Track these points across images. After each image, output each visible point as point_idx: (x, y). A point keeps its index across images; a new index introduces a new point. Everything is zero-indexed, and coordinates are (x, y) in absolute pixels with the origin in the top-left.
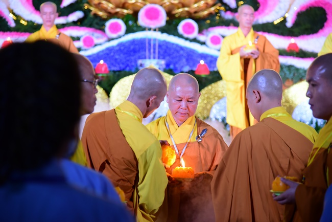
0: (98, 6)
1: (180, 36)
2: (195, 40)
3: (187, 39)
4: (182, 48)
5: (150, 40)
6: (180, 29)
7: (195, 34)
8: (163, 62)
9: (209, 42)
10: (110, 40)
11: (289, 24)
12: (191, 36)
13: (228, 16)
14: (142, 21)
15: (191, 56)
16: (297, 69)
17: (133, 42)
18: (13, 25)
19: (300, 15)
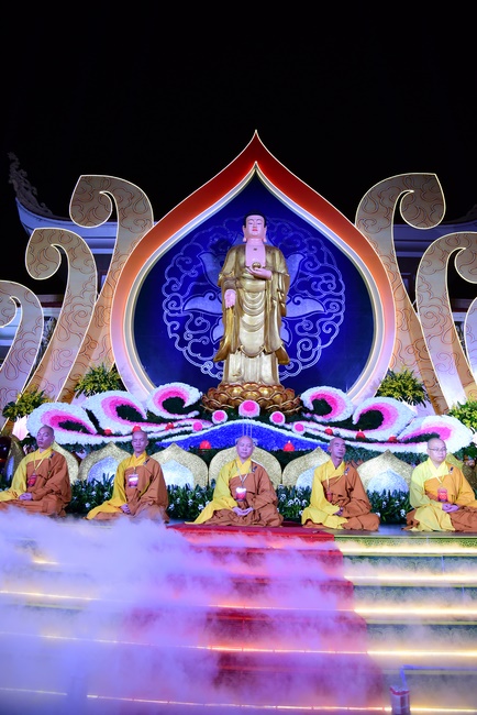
0: (209, 403)
1: (271, 424)
2: (283, 427)
3: (276, 426)
4: (272, 432)
5: (245, 425)
6: (271, 418)
7: (282, 423)
8: (255, 440)
9: (294, 430)
10: (215, 425)
11: (354, 423)
12: (280, 424)
13: (308, 415)
14: (241, 412)
15: (280, 439)
16: (367, 451)
17: (233, 426)
18: (146, 418)
19: (362, 416)
